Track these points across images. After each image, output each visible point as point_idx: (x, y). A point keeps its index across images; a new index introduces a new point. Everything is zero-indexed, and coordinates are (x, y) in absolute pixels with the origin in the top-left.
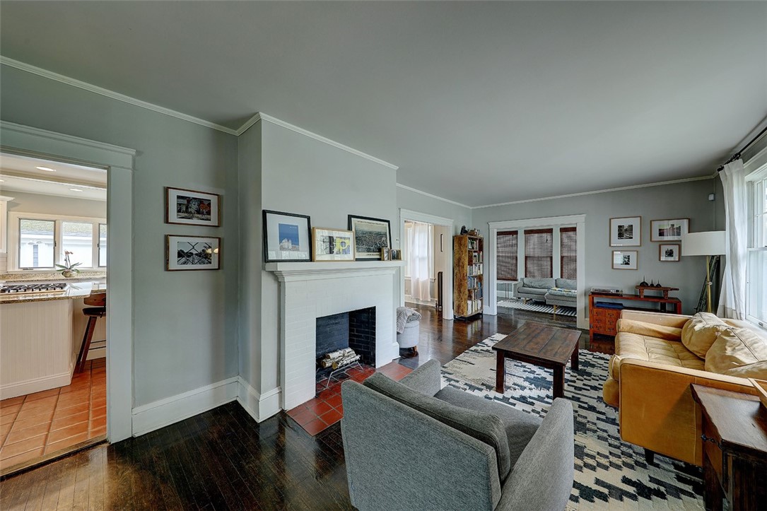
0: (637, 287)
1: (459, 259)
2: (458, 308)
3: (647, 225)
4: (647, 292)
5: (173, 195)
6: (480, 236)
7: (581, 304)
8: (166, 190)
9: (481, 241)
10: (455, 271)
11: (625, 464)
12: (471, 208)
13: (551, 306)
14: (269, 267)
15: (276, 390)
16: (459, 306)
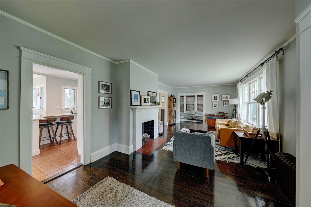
0: (218, 113)
1: (170, 105)
2: (169, 121)
3: (221, 96)
4: (221, 114)
5: (101, 83)
6: (175, 97)
7: (204, 119)
8: (99, 82)
9: (176, 99)
10: (169, 109)
11: (221, 151)
12: (172, 88)
13: (195, 120)
14: (132, 107)
15: (133, 145)
16: (170, 121)
